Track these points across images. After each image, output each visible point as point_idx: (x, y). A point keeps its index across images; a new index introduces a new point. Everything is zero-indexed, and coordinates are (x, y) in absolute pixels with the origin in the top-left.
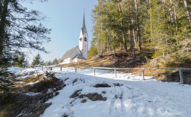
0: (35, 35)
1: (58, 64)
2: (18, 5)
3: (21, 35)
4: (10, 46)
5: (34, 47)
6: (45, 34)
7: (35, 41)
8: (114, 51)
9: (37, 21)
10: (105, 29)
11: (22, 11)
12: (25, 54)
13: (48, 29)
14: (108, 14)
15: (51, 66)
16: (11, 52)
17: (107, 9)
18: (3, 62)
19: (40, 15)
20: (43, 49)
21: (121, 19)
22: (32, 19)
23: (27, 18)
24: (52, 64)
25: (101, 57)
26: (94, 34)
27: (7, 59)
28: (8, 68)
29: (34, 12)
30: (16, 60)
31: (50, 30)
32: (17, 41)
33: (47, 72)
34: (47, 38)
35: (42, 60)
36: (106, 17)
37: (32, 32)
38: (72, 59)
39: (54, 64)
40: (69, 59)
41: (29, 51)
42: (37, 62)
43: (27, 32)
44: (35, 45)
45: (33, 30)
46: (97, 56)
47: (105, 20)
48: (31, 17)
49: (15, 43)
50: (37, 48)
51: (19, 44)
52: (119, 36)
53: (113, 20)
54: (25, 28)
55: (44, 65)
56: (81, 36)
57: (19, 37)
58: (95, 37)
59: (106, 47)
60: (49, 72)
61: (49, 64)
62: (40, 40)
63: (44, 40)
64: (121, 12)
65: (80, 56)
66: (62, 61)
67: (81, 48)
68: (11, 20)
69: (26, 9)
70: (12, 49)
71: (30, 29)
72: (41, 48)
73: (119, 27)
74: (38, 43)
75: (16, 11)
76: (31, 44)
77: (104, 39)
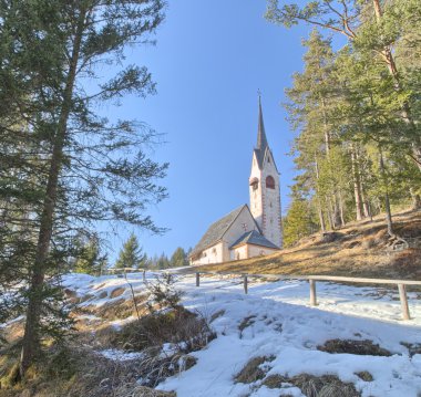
0: (126, 184)
1: (186, 263)
2: (89, 116)
3: (94, 188)
4: (69, 218)
5: (123, 216)
6: (153, 180)
7: (126, 200)
8: (383, 215)
9: (131, 147)
10: (339, 143)
11: (97, 127)
12: (102, 236)
13: (161, 165)
14: (348, 92)
15: (167, 271)
16: (70, 233)
17: (341, 78)
18: (54, 262)
19: (139, 131)
20: (147, 223)
21: (402, 98)
22: (119, 145)
23: (107, 143)
24: (169, 266)
25: (334, 238)
26: (302, 163)
27: (62, 254)
28: (63, 277)
29: (125, 126)
30: (81, 253)
31: (166, 166)
32: (85, 205)
33: (158, 289)
34: (156, 189)
35: (142, 253)
36: (340, 102)
37: (119, 177)
38: (231, 248)
39: (174, 265)
40: (219, 247)
41: (110, 229)
42: (130, 259)
43: (108, 180)
44: (126, 211)
45: (122, 171)
46: (319, 236)
47: (337, 112)
48: (116, 140)
49: (79, 209)
50: (132, 219)
51: (89, 213)
52: (399, 161)
53: (368, 110)
54: (103, 170)
55: (146, 267)
56: (256, 173)
57: (88, 195)
58: (303, 172)
59: (351, 204)
60: (163, 289)
61: (162, 264)
62: (138, 198)
63: (150, 197)
64: (397, 77)
65: (257, 237)
66: (199, 255)
67: (256, 210)
68: (73, 154)
69: (105, 120)
70: (73, 227)
71: (114, 171)
72: (141, 218)
73: (396, 127)
74: (133, 205)
75: (84, 130)
76: (116, 211)
77: (340, 175)
